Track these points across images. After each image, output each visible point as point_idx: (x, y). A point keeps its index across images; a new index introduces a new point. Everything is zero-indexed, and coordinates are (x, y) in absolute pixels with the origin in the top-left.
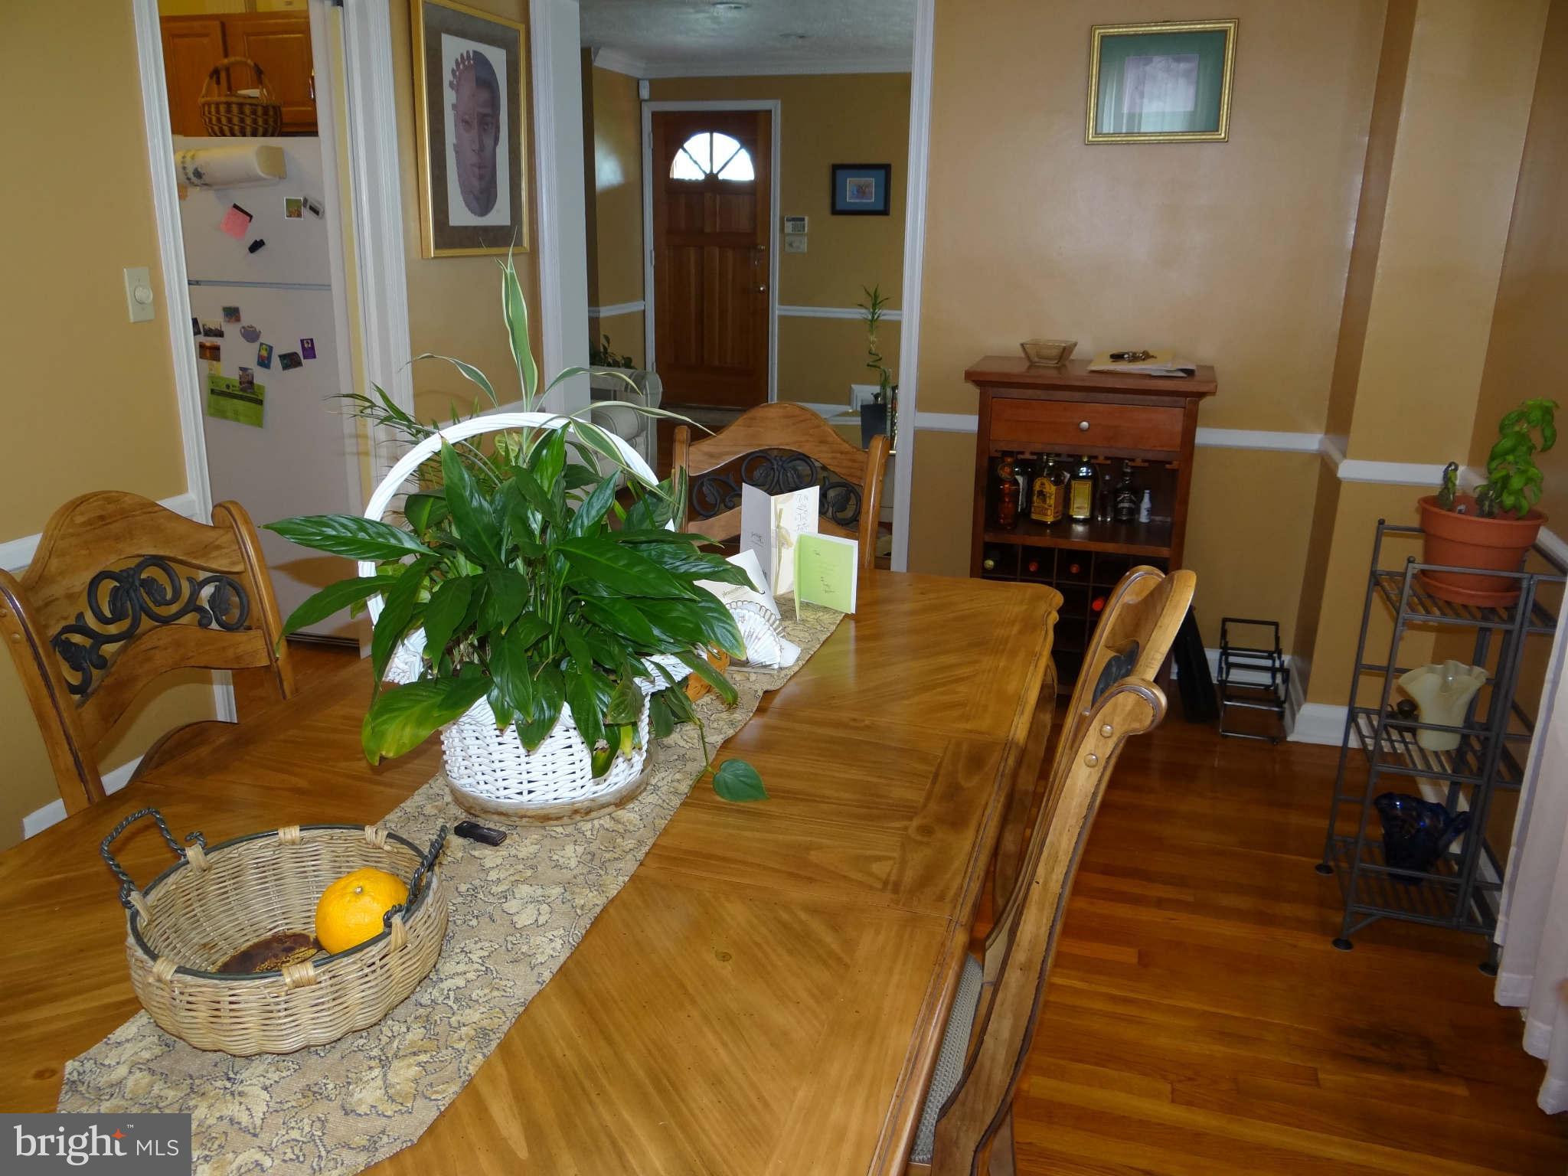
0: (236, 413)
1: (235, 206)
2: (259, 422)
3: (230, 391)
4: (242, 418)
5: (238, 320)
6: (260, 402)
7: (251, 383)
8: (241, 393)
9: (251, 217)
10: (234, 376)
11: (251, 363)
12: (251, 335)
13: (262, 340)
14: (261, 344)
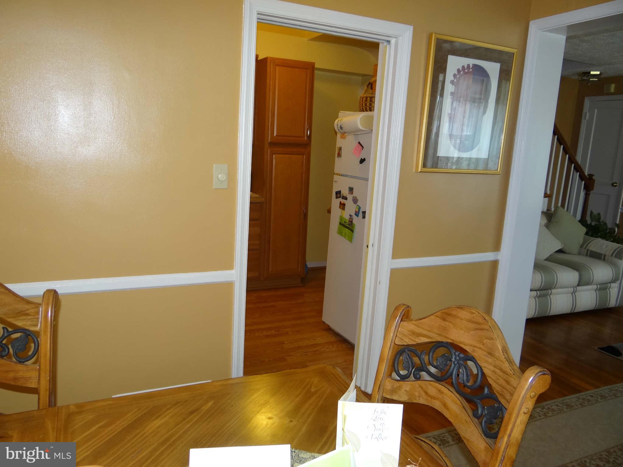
0: (345, 234)
1: (359, 143)
2: (351, 240)
3: (345, 224)
4: (347, 237)
5: (352, 193)
6: (352, 231)
7: (352, 222)
8: (348, 226)
9: (363, 147)
10: (347, 218)
11: (353, 214)
12: (355, 201)
13: (358, 204)
14: (357, 205)
